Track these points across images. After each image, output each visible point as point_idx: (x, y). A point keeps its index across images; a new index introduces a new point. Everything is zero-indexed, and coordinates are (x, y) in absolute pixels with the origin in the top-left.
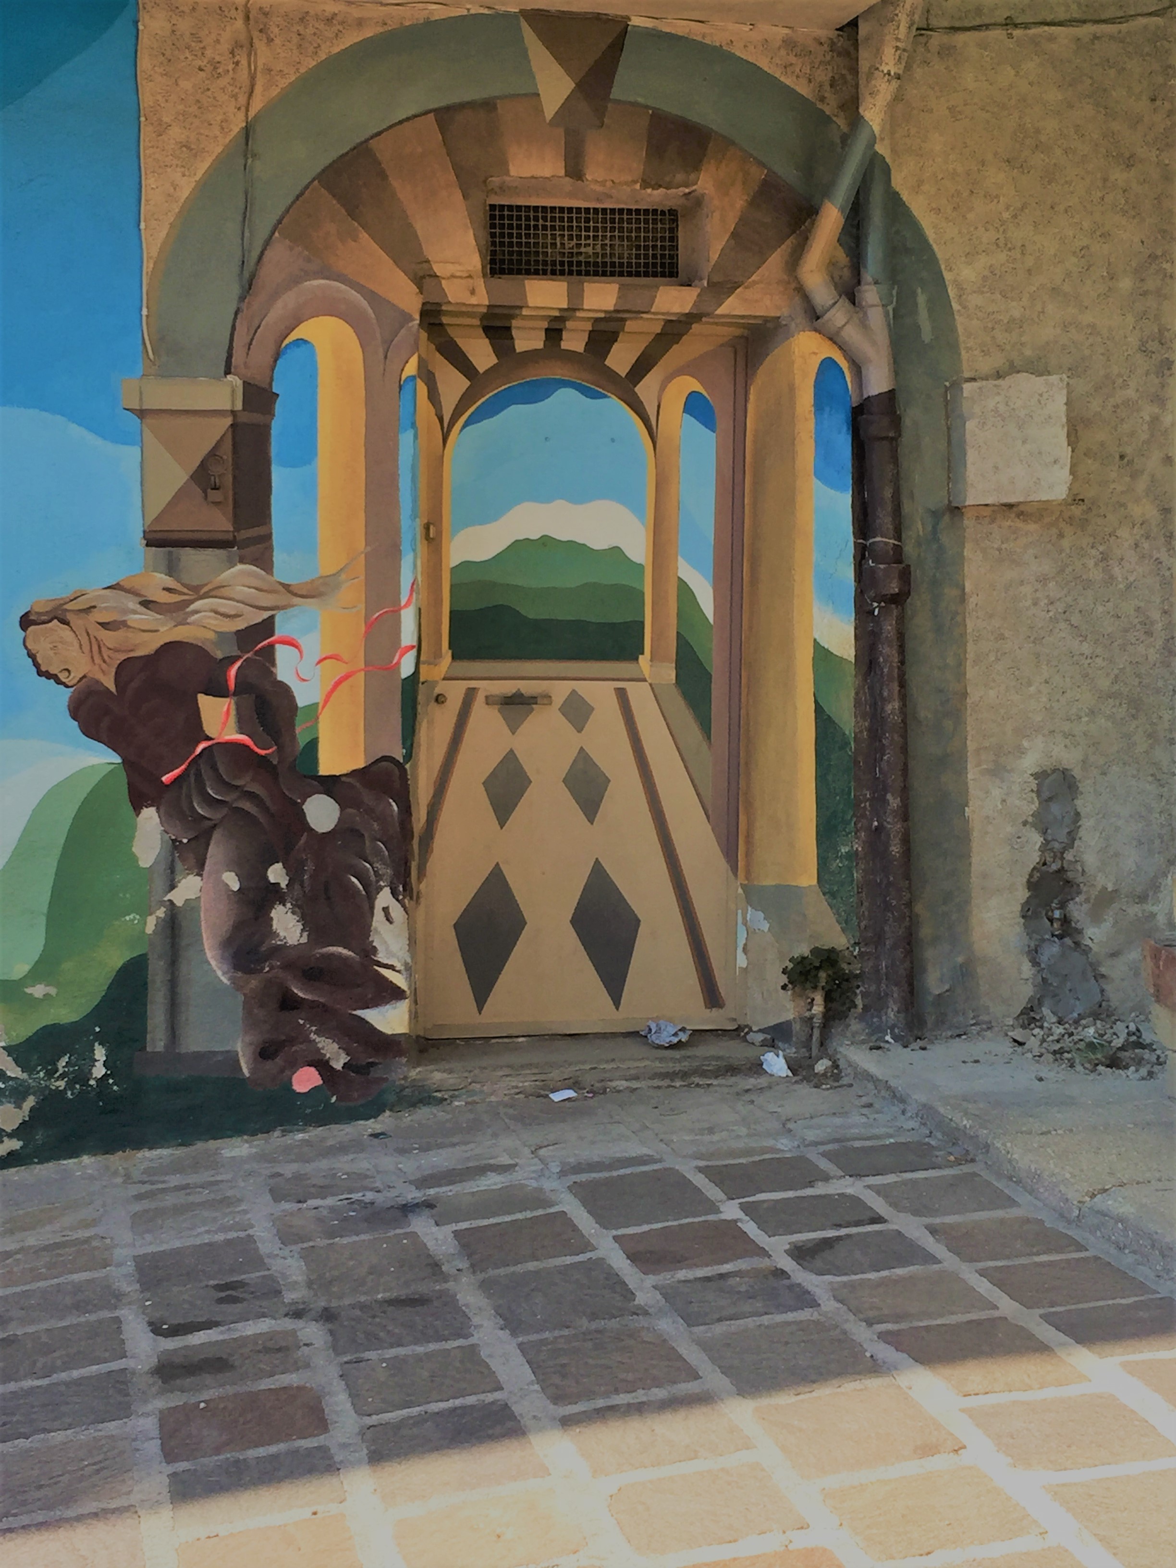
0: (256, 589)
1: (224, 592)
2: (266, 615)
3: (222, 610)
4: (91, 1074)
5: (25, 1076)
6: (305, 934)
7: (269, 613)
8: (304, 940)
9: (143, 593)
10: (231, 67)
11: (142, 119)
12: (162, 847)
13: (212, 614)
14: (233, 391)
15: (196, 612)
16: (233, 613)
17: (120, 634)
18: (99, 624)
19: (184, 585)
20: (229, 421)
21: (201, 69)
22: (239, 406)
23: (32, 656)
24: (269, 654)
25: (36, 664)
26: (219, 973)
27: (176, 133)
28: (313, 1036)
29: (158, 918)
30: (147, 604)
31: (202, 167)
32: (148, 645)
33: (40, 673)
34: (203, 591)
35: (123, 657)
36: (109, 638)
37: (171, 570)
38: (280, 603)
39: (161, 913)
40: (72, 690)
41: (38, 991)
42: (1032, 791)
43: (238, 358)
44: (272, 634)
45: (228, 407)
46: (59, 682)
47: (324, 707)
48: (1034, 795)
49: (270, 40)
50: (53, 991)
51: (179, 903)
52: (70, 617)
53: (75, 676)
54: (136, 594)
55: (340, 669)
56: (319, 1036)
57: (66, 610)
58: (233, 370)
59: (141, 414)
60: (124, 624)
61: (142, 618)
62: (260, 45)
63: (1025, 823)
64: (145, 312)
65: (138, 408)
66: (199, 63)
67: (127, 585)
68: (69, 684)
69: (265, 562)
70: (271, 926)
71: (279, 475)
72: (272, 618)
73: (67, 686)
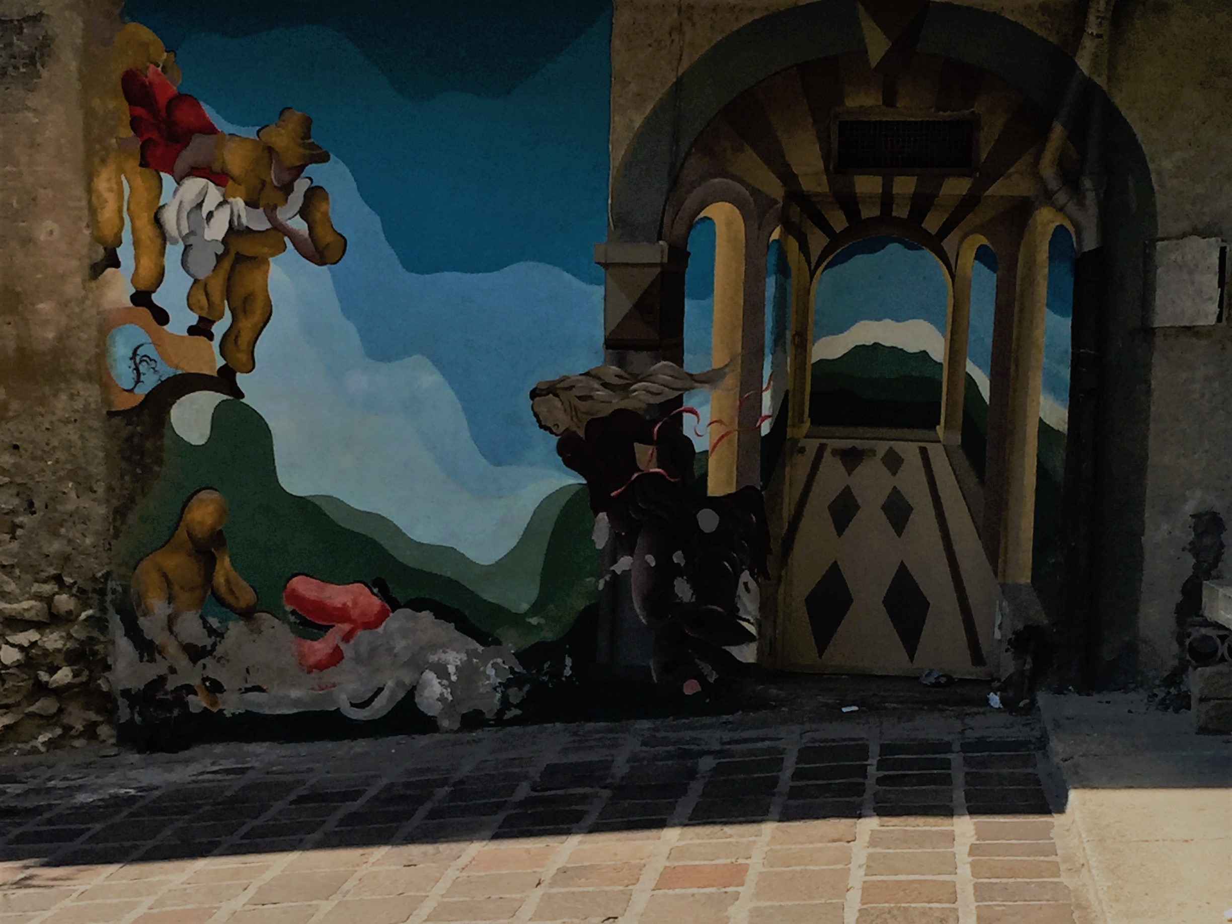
0: (672, 376)
1: (651, 378)
2: (677, 393)
3: (651, 390)
4: (563, 673)
5: (525, 672)
6: (694, 596)
7: (681, 392)
8: (694, 600)
9: (602, 377)
10: (668, 43)
11: (613, 79)
12: (609, 538)
13: (644, 392)
14: (662, 251)
15: (635, 391)
16: (656, 391)
17: (589, 403)
18: (577, 397)
19: (630, 374)
20: (658, 270)
21: (650, 45)
22: (666, 260)
23: (536, 415)
24: (679, 419)
25: (539, 421)
26: (641, 617)
27: (633, 87)
28: (697, 661)
29: (606, 581)
30: (606, 385)
31: (649, 107)
32: (606, 411)
33: (541, 426)
34: (639, 378)
35: (590, 418)
36: (583, 406)
37: (621, 363)
38: (686, 386)
39: (607, 578)
40: (559, 437)
41: (534, 621)
42: (1190, 527)
43: (666, 230)
44: (681, 406)
45: (658, 261)
46: (552, 432)
47: (712, 452)
48: (1191, 530)
49: (694, 25)
50: (543, 621)
51: (619, 572)
52: (558, 392)
53: (562, 429)
54: (599, 378)
55: (722, 430)
56: (701, 660)
57: (558, 388)
58: (663, 238)
59: (606, 265)
60: (591, 397)
61: (602, 393)
62: (687, 28)
63: (1183, 550)
64: (610, 201)
65: (604, 262)
66: (649, 42)
67: (593, 373)
68: (558, 433)
69: (679, 360)
70: (674, 590)
71: (689, 305)
72: (681, 396)
73: (557, 435)
